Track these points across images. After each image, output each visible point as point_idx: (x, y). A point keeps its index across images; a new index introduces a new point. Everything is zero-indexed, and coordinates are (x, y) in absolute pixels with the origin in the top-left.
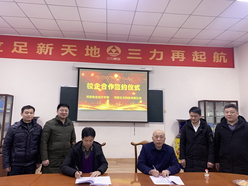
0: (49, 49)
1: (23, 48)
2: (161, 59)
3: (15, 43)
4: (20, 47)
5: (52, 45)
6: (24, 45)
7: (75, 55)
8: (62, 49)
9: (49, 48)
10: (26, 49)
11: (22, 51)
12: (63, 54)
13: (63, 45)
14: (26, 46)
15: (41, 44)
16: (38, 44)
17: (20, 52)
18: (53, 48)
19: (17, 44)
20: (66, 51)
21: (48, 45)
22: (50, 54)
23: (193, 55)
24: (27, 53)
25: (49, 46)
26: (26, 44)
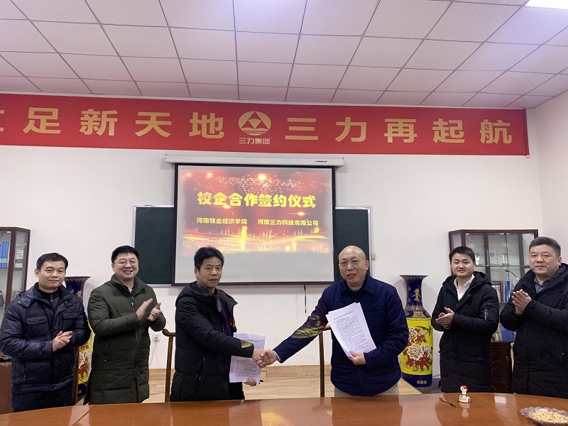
0: (108, 123)
1: (48, 121)
2: (362, 138)
3: (32, 111)
4: (43, 119)
5: (115, 112)
6: (51, 115)
7: (166, 135)
8: (138, 122)
9: (109, 120)
10: (57, 125)
11: (48, 128)
12: (139, 134)
13: (140, 114)
14: (55, 116)
15: (91, 111)
16: (83, 112)
17: (42, 130)
18: (116, 120)
19: (36, 113)
20: (146, 126)
21: (105, 113)
22: (111, 133)
23: (434, 128)
24: (58, 132)
25: (109, 116)
26: (55, 112)
